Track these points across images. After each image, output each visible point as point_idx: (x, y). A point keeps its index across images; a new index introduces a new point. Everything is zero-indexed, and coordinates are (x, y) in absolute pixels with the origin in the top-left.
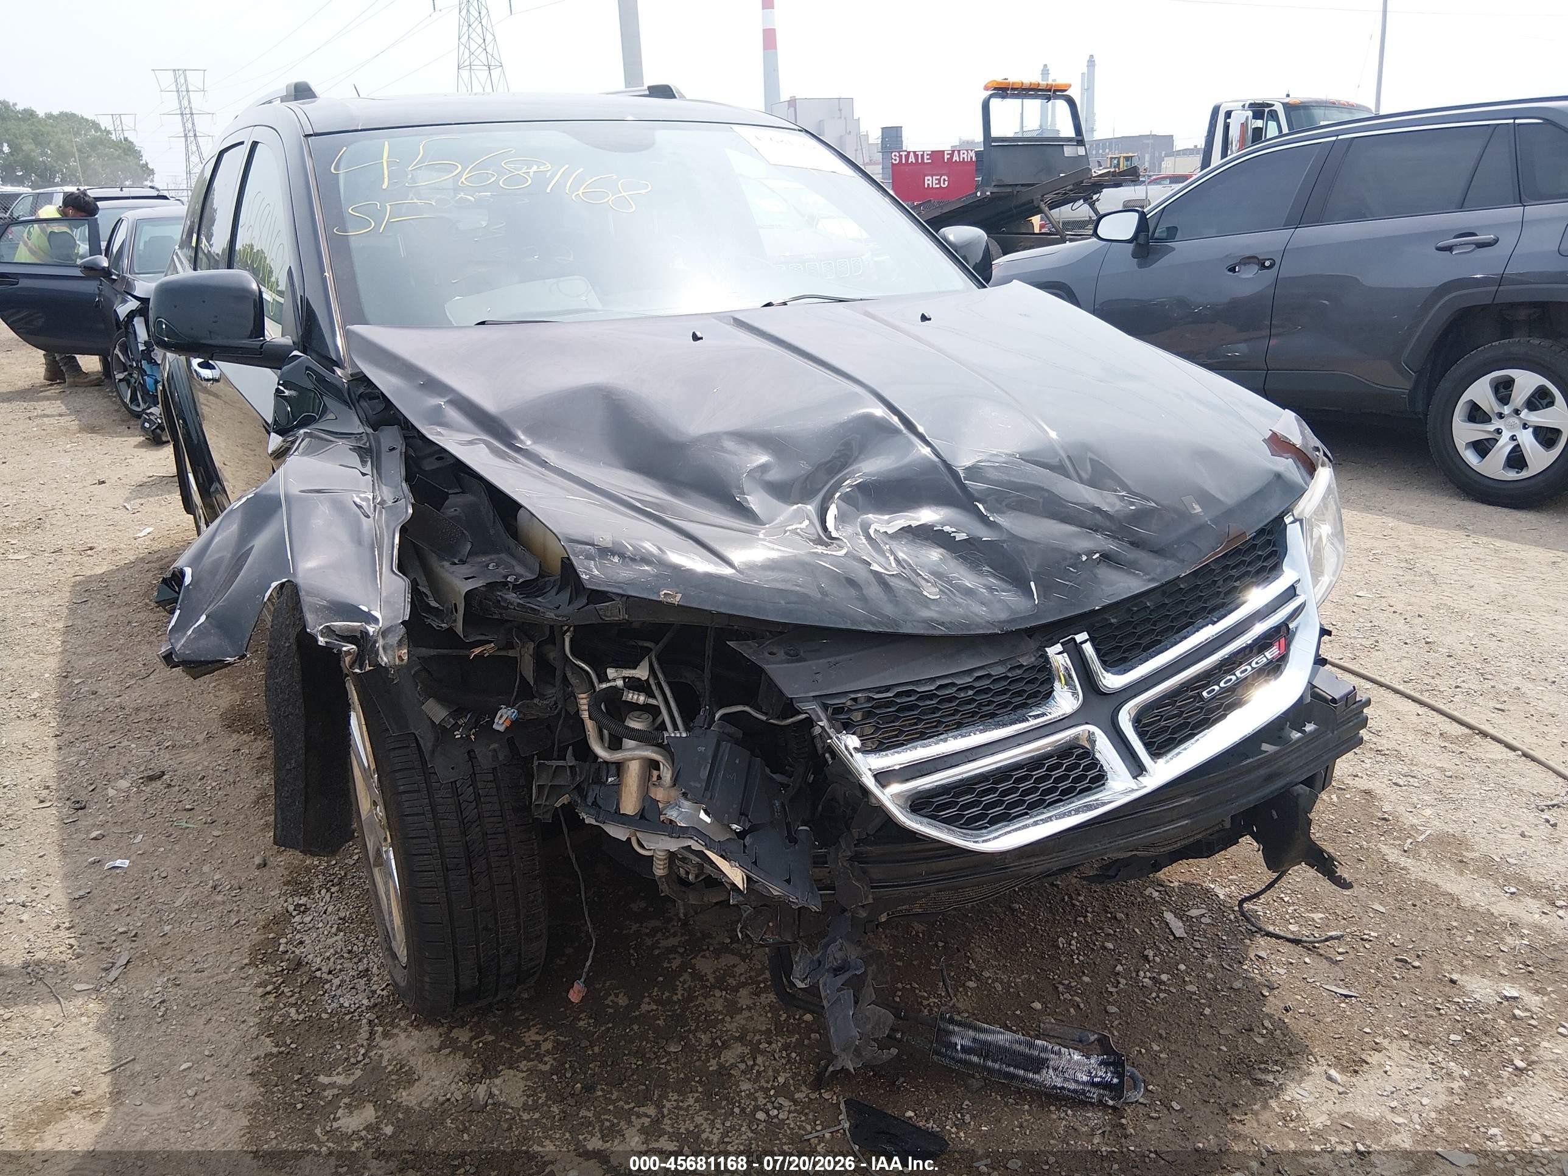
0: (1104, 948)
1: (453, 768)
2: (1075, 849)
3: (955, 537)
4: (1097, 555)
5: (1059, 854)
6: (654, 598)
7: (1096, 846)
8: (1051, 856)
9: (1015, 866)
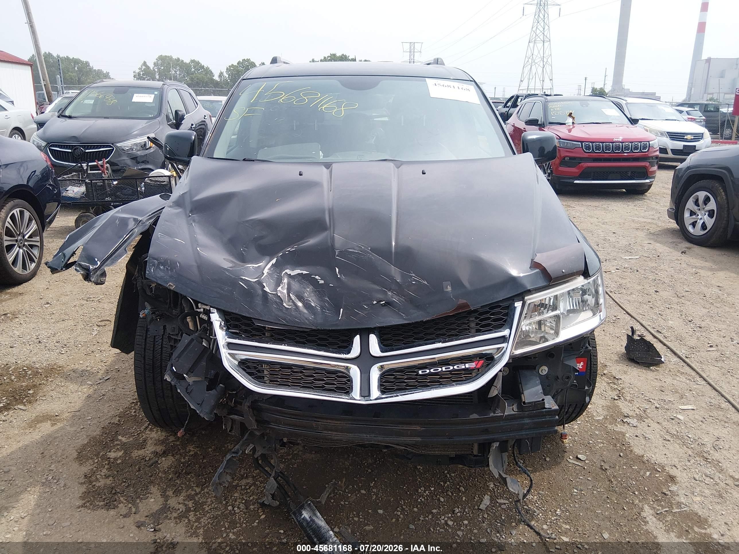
0: (439, 500)
1: (156, 331)
2: (356, 434)
3: (319, 282)
4: (384, 302)
5: (347, 434)
6: (165, 285)
7: (367, 436)
8: (343, 434)
9: (325, 433)
